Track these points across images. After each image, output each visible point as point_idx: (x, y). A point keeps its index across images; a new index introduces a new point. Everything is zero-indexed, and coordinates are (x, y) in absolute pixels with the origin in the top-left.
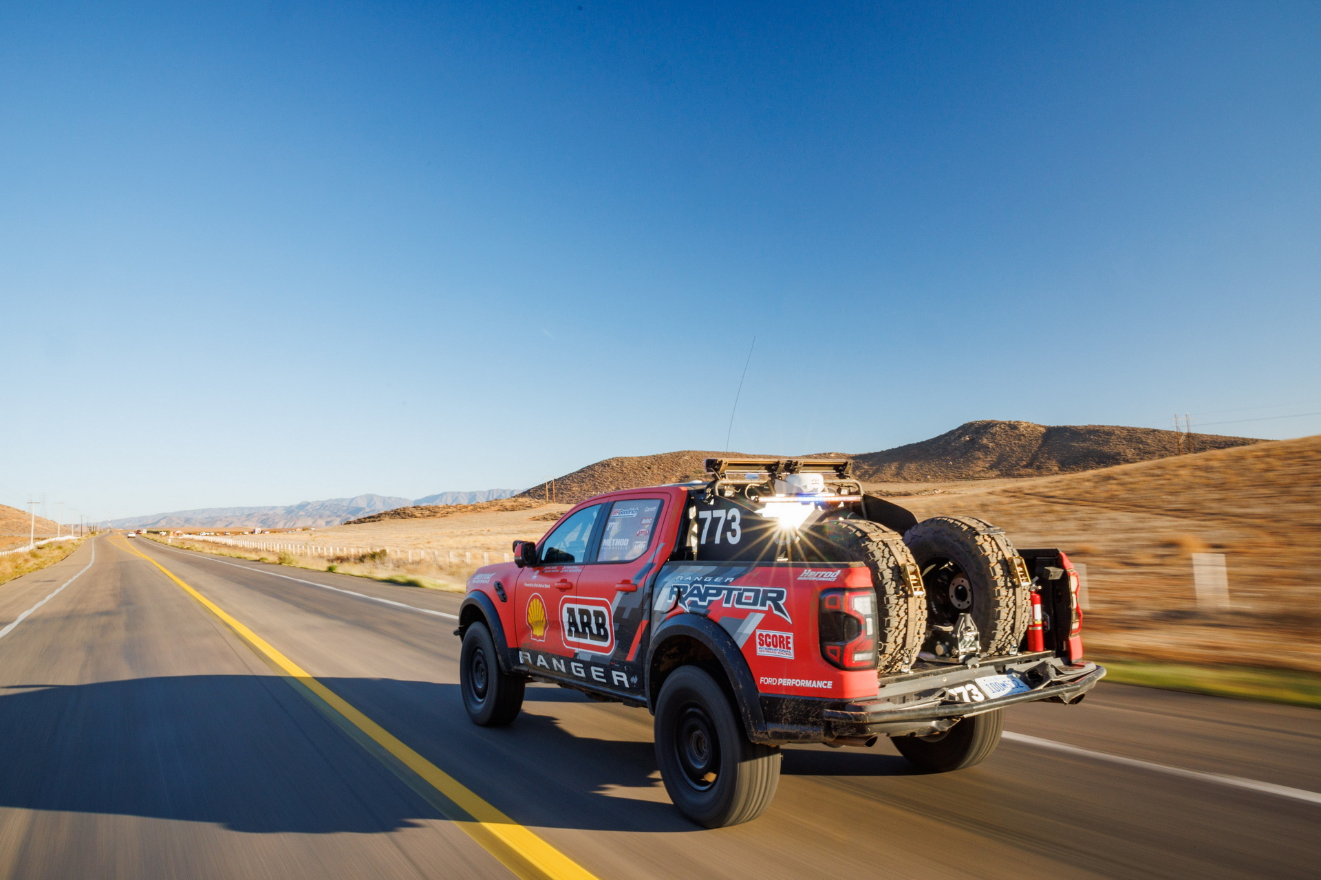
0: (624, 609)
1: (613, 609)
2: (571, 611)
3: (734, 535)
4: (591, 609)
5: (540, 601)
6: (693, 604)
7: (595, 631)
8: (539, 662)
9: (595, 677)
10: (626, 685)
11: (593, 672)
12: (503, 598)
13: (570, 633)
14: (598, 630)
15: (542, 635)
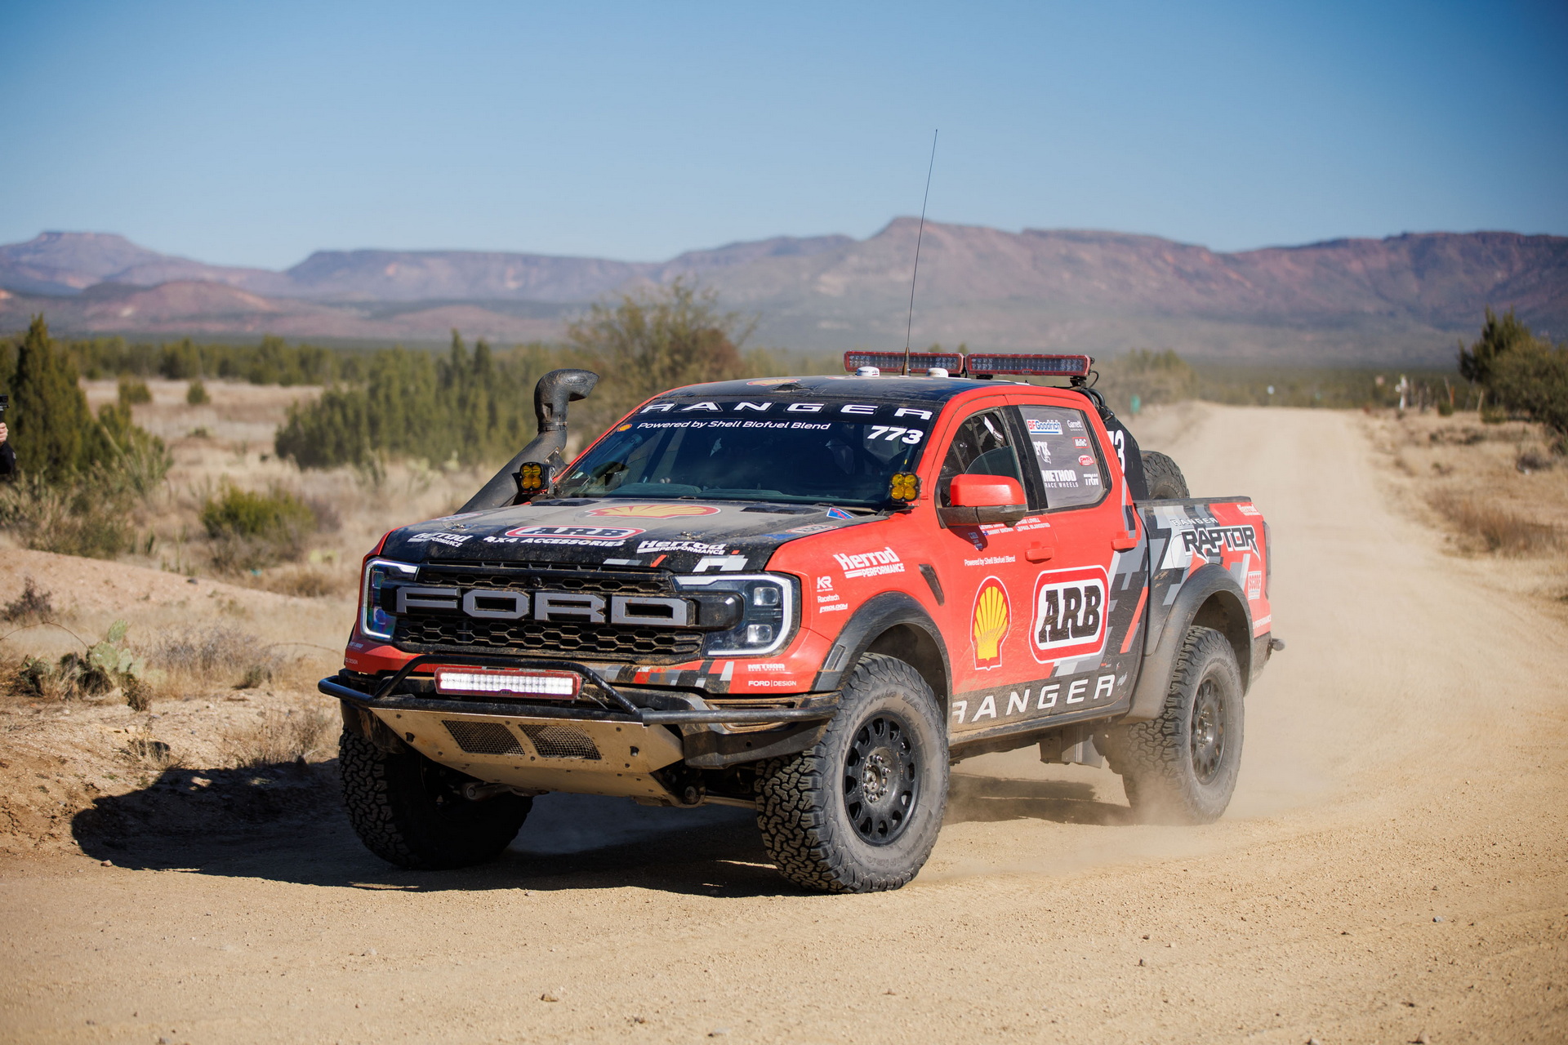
0: (1123, 576)
1: (1111, 578)
2: (1052, 597)
4: (1081, 585)
5: (1001, 590)
6: (1208, 552)
7: (1080, 623)
8: (982, 711)
9: (1070, 701)
10: (1109, 694)
11: (1072, 691)
12: (940, 599)
13: (1043, 638)
14: (1086, 618)
15: (995, 655)
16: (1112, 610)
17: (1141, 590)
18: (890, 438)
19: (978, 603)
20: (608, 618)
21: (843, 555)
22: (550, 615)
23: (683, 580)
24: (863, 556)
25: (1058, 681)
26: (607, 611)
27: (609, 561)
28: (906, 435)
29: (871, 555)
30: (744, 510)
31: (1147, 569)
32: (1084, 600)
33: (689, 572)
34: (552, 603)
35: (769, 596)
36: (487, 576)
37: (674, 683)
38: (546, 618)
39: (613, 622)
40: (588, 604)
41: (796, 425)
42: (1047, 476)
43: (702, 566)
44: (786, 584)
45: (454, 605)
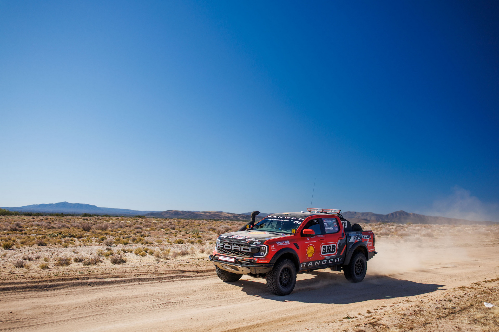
0: (341, 243)
1: (338, 244)
2: (324, 247)
3: (346, 226)
4: (331, 245)
5: (313, 246)
6: (359, 240)
7: (331, 251)
8: (309, 265)
9: (329, 262)
10: (338, 261)
11: (330, 261)
12: (298, 248)
13: (323, 253)
14: (332, 250)
15: (312, 256)
16: (338, 248)
17: (345, 245)
18: (296, 223)
19: (308, 248)
20: (241, 250)
21: (278, 242)
22: (234, 249)
23: (251, 245)
24: (282, 242)
25: (326, 260)
26: (241, 249)
27: (242, 242)
28: (299, 223)
29: (284, 242)
30: (270, 234)
31: (346, 242)
32: (332, 247)
33: (252, 244)
34: (234, 247)
35: (264, 248)
36: (227, 243)
37: (249, 261)
38: (233, 250)
39: (242, 251)
40: (238, 248)
41: (285, 220)
42: (326, 228)
43: (254, 243)
44: (266, 247)
45: (223, 246)
